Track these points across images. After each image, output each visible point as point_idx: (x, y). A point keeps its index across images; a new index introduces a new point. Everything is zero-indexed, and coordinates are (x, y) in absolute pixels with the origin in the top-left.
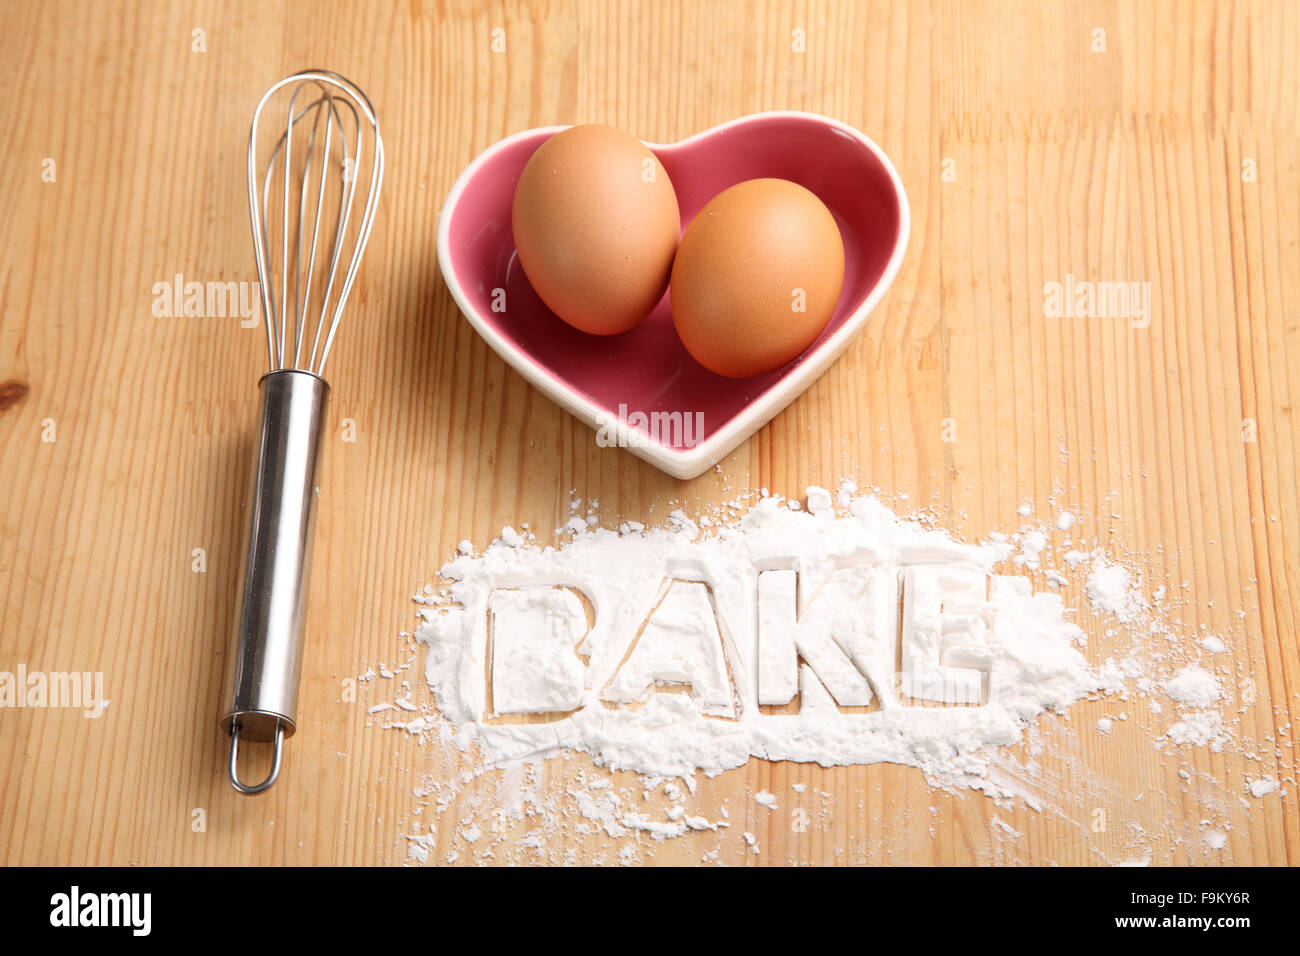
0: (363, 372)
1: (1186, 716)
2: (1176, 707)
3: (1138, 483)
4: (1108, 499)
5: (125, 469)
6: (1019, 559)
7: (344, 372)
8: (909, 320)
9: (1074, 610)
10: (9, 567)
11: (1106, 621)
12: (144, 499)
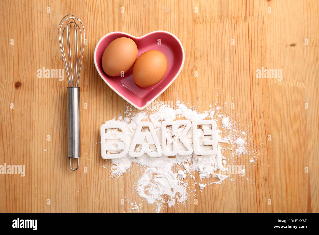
0: (85, 78)
1: (239, 148)
2: (237, 146)
3: (231, 100)
4: (226, 103)
5: (42, 101)
6: (210, 117)
7: (82, 78)
8: (189, 65)
9: (219, 127)
10: (23, 122)
11: (225, 129)
12: (47, 107)
